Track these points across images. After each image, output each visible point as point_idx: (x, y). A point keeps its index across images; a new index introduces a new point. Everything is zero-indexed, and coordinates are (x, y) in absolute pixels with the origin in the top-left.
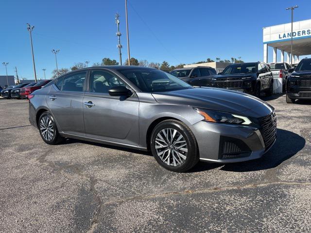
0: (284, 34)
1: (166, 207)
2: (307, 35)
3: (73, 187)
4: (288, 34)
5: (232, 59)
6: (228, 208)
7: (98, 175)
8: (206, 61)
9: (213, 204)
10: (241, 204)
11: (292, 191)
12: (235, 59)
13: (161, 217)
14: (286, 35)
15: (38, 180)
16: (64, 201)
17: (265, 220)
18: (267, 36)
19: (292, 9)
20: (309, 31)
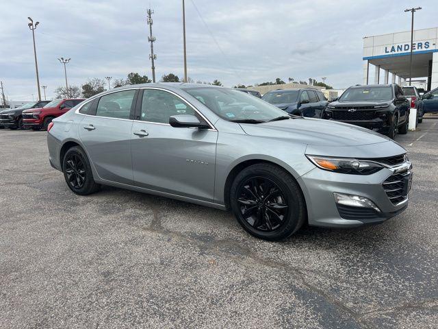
0: (393, 47)
2: (424, 49)
5: (310, 80)
8: (274, 81)
12: (315, 81)
14: (396, 49)
18: (369, 49)
19: (413, 10)
20: (427, 44)
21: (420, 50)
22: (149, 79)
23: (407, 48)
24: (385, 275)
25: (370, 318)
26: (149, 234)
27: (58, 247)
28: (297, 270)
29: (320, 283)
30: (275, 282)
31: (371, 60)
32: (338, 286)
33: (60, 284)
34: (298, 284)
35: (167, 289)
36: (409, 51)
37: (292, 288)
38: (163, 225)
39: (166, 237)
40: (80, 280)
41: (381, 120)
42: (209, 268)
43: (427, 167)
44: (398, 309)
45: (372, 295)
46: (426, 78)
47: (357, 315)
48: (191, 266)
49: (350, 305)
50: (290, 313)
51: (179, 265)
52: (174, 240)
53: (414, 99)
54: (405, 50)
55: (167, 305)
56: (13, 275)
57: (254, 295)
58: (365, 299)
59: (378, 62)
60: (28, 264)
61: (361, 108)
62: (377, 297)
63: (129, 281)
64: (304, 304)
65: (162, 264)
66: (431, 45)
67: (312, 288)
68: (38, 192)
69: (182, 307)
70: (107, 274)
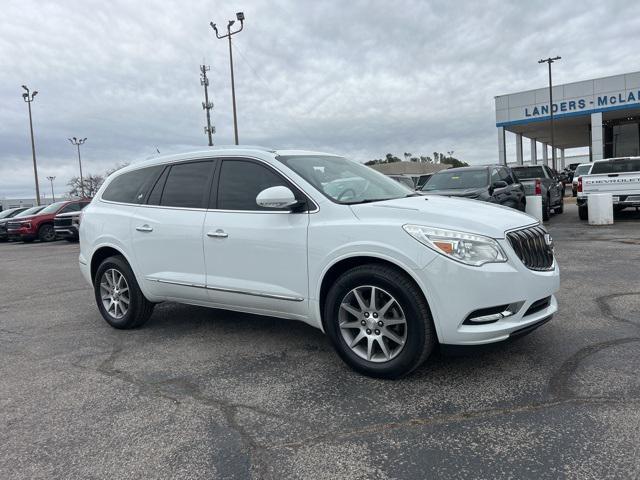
0: (536, 109)
1: (384, 452)
2: (578, 110)
3: (195, 420)
4: (543, 108)
5: (436, 154)
6: (498, 449)
7: (234, 397)
8: (384, 159)
9: (469, 443)
10: (519, 443)
11: (603, 415)
12: (442, 155)
13: (380, 471)
14: (540, 112)
15: (119, 409)
16: (186, 449)
17: (567, 467)
18: (503, 111)
19: (550, 61)
20: (582, 103)
21: (573, 111)
23: (554, 109)
31: (507, 126)
66: (587, 104)
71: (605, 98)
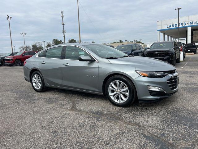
0: (170, 25)
2: (183, 26)
4: (172, 25)
5: (135, 40)
14: (171, 26)
18: (160, 26)
19: (178, 9)
20: (185, 24)
21: (182, 26)
22: (62, 41)
23: (176, 25)
24: (184, 127)
25: (181, 147)
26: (71, 112)
27: (29, 120)
28: (143, 126)
29: (155, 132)
30: (134, 133)
32: (164, 133)
33: (32, 138)
34: (145, 133)
35: (84, 138)
36: (178, 27)
37: (143, 135)
38: (77, 108)
39: (80, 113)
40: (41, 136)
41: (169, 57)
42: (102, 127)
43: (192, 77)
44: (193, 142)
45: (180, 136)
46: (185, 38)
47: (175, 146)
48: (94, 127)
49: (171, 142)
50: (144, 147)
51: (88, 126)
52: (84, 114)
53: (181, 47)
54: (175, 26)
55: (85, 146)
56: (8, 135)
57: (126, 139)
58: (177, 139)
59: (164, 32)
60: (15, 129)
61: (160, 52)
62: (183, 137)
63: (65, 135)
64: (150, 142)
65: (80, 126)
66: (186, 24)
67: (152, 134)
68: (16, 95)
69: (93, 147)
70: (54, 132)
71: (192, 22)
